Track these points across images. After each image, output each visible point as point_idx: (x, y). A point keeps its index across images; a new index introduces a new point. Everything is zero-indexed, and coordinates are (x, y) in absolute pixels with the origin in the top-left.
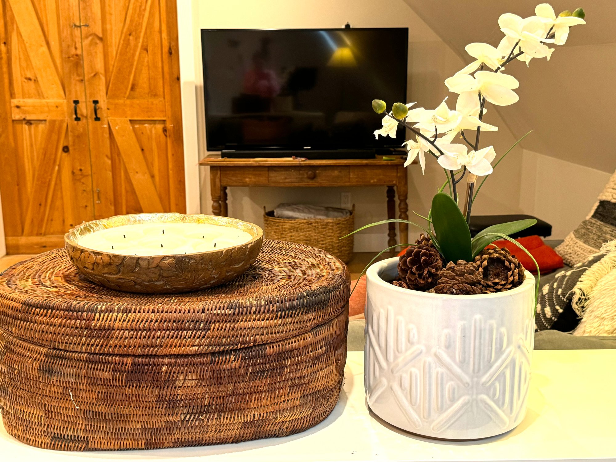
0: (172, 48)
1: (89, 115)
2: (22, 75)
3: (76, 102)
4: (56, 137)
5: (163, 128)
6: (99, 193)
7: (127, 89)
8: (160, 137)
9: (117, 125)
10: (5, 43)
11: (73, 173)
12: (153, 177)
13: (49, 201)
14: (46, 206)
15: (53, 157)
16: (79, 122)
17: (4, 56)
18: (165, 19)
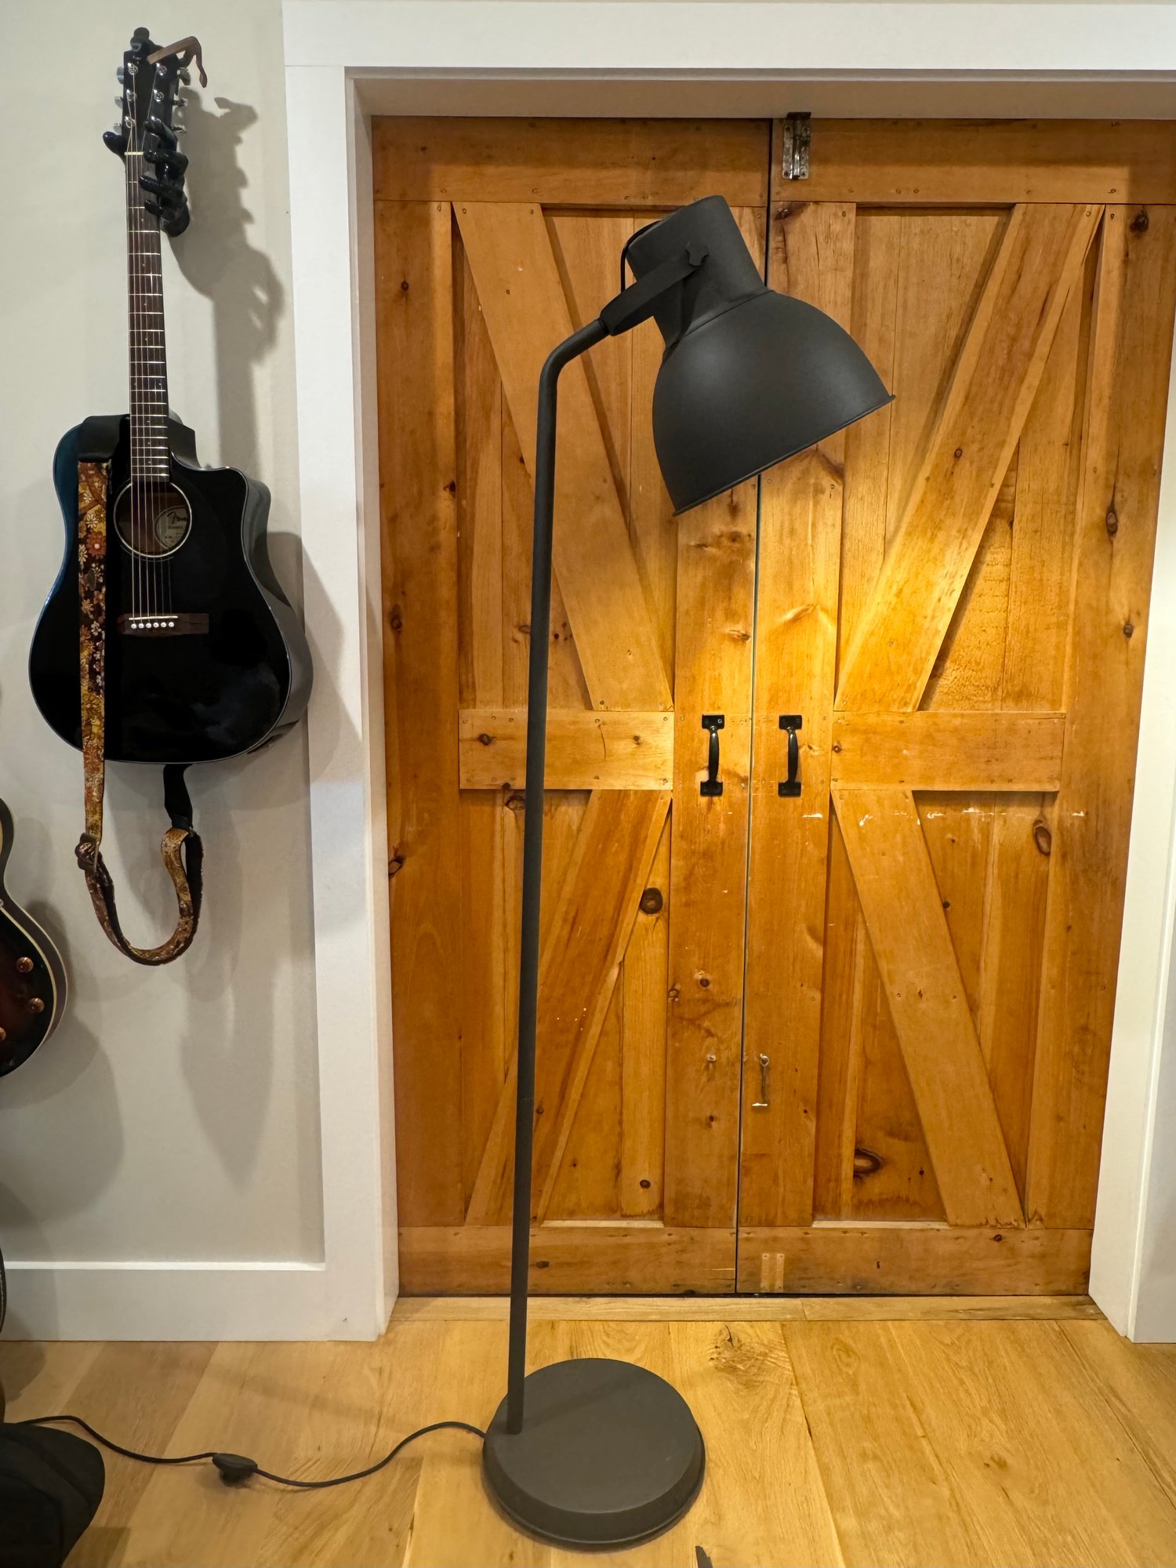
0: (1117, 507)
1: (761, 769)
2: (505, 613)
3: (713, 722)
4: (623, 857)
5: (1037, 822)
6: (764, 1069)
7: (918, 672)
8: (1017, 859)
9: (867, 812)
10: (452, 487)
11: (673, 993)
12: (973, 1007)
13: (574, 1094)
14: (559, 1115)
15: (604, 931)
16: (716, 799)
17: (447, 537)
18: (1107, 392)
